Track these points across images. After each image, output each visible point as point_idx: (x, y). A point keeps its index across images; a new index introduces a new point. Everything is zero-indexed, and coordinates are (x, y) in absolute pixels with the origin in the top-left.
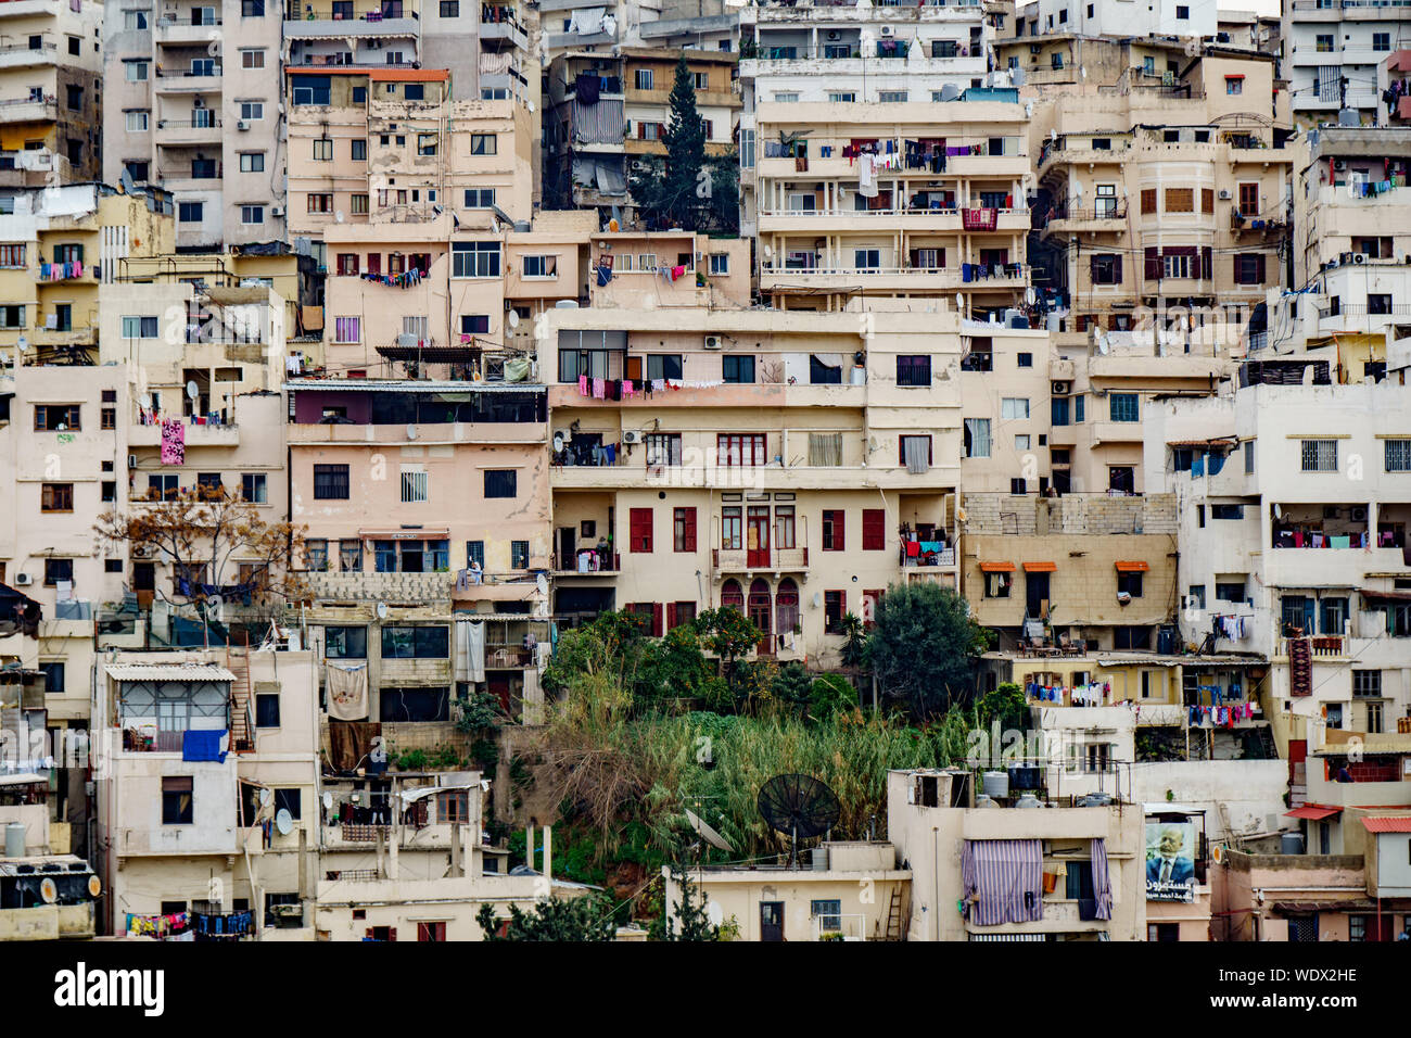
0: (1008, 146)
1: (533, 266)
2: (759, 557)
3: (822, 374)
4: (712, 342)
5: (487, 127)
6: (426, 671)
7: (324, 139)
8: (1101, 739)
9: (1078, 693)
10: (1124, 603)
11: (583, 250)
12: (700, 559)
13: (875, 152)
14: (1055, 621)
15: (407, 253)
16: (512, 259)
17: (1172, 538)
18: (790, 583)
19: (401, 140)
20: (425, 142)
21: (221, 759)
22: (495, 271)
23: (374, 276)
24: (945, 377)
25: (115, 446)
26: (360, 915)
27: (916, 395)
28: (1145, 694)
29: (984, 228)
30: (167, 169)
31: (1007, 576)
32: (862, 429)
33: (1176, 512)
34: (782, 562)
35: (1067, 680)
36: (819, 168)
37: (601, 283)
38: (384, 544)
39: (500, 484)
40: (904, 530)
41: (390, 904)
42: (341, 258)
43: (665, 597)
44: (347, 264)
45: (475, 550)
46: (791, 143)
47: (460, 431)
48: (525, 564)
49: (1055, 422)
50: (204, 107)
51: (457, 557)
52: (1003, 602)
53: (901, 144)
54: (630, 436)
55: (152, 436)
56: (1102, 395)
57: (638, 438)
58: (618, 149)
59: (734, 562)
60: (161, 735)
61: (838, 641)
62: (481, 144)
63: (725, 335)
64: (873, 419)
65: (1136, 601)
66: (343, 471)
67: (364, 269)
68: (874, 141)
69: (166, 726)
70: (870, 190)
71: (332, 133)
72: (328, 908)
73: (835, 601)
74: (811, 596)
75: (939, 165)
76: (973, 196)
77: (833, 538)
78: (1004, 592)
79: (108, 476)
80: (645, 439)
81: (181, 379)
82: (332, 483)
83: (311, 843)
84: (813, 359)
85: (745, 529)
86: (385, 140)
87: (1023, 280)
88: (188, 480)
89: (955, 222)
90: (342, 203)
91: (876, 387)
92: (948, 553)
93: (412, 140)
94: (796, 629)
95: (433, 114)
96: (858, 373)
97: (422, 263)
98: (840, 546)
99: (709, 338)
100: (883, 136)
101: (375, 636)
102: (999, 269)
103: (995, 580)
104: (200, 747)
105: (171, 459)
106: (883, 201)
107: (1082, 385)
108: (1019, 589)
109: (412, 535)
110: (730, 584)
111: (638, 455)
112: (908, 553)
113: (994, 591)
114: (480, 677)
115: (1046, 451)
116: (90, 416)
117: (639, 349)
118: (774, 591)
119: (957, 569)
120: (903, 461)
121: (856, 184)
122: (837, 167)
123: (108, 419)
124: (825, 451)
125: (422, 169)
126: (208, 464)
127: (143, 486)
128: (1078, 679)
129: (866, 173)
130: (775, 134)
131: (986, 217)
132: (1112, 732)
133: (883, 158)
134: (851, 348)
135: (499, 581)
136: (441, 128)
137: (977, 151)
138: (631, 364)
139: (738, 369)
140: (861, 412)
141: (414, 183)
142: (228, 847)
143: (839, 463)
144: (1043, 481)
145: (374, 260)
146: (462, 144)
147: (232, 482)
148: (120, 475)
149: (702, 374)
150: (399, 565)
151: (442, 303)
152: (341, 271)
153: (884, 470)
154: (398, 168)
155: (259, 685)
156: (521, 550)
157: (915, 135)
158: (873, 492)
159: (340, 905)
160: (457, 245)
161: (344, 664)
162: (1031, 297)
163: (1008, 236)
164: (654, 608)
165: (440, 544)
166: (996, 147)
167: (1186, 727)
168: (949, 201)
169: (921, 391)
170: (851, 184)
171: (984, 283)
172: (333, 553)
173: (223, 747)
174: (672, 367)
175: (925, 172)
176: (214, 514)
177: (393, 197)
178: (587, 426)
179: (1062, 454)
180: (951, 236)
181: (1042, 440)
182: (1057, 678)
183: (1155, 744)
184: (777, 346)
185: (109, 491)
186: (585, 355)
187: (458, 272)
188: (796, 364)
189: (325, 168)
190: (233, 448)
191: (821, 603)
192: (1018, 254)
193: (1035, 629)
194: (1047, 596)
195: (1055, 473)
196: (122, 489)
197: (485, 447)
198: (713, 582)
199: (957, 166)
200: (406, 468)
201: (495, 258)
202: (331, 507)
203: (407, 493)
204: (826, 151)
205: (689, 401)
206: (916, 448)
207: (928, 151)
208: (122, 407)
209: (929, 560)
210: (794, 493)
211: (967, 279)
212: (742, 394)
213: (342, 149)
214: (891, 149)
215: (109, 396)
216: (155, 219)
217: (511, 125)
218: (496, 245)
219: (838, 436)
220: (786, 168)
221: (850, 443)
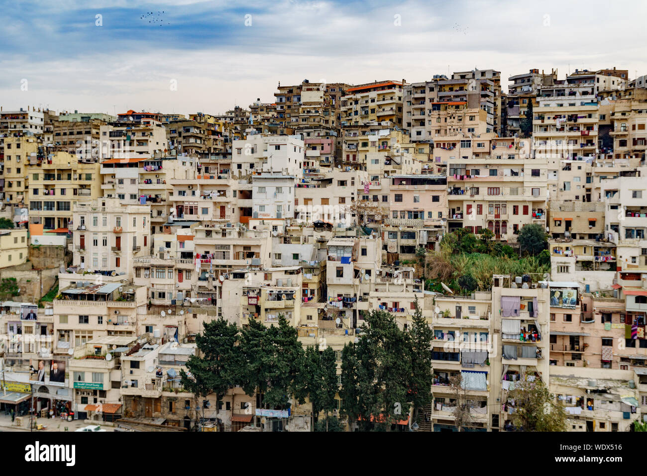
0: (593, 116)
1: (479, 145)
2: (497, 216)
3: (514, 174)
4: (486, 166)
5: (473, 114)
6: (409, 242)
7: (439, 118)
8: (566, 265)
9: (566, 252)
10: (590, 228)
11: (490, 141)
12: (483, 216)
13: (560, 118)
14: (573, 232)
15: (451, 143)
16: (474, 144)
17: (604, 213)
18: (505, 223)
19: (454, 118)
20: (459, 118)
21: (349, 263)
22: (470, 147)
23: (444, 148)
24: (544, 174)
25: (354, 189)
26: (379, 299)
27: (536, 179)
28: (585, 252)
29: (586, 135)
30: (415, 124)
31: (560, 221)
32: (523, 186)
33: (604, 207)
34: (503, 217)
35: (564, 249)
36: (547, 122)
37: (493, 149)
38: (410, 212)
39: (436, 199)
40: (534, 210)
41: (386, 297)
42: (437, 144)
43: (474, 225)
44: (438, 145)
45: (430, 214)
46: (541, 116)
47: (427, 187)
48: (441, 217)
49: (587, 182)
50: (422, 111)
51: (426, 215)
52: (559, 227)
53: (567, 116)
54: (467, 188)
55: (362, 187)
56: (597, 176)
57: (468, 189)
58: (518, 117)
59: (492, 217)
60: (338, 257)
61: (516, 236)
62: (472, 118)
63: (490, 165)
64: (525, 184)
65: (593, 228)
66: (401, 195)
67: (442, 147)
68: (560, 116)
69: (339, 255)
70: (559, 127)
71: (441, 116)
72: (372, 298)
73: (516, 227)
74: (510, 226)
75: (575, 121)
76: (584, 128)
77: (516, 211)
78: (560, 225)
79: (353, 196)
80: (470, 189)
81: (383, 173)
82: (399, 198)
83: (372, 282)
84: (512, 171)
85: (494, 209)
86: (451, 118)
87: (596, 147)
88: (371, 197)
89: (579, 134)
90: (442, 132)
91: (526, 177)
92: (543, 216)
93: (456, 118)
94: (506, 233)
95: (461, 112)
96: (522, 173)
97: (454, 145)
98: (517, 214)
99: (486, 165)
100: (563, 114)
101: (399, 234)
102: (589, 144)
103: (558, 223)
104: (345, 260)
105: (366, 192)
106: (562, 129)
107: (593, 174)
108: (564, 225)
109: (416, 210)
110: (490, 222)
111: (469, 193)
112: (534, 216)
113: (557, 225)
114: (426, 243)
115: (584, 189)
116: (349, 183)
117: (469, 168)
118: (501, 224)
119: (546, 220)
120: (532, 194)
121: (555, 126)
122: (551, 122)
123: (353, 183)
124: (514, 192)
125: (458, 124)
126: (375, 193)
127: (361, 198)
128: (567, 249)
129: (558, 122)
130: (537, 114)
131: (586, 133)
132: (569, 263)
133: (562, 119)
134: (521, 168)
135: (435, 220)
136: (463, 115)
137: (585, 117)
138: (467, 171)
139: (493, 173)
140: (523, 182)
141: (457, 127)
142: (351, 283)
143: (517, 194)
144: (584, 197)
145: (444, 144)
146: (468, 118)
147: (380, 198)
148: (355, 196)
149: (484, 174)
150: (413, 217)
151: (458, 153)
152: (437, 147)
153: (528, 196)
154: (453, 124)
155: (362, 246)
156: (440, 214)
157: (570, 114)
158: (525, 201)
159: (374, 297)
160: (462, 141)
161: (392, 240)
162: (597, 151)
163: (592, 137)
164: (472, 228)
165: (422, 212)
166: (590, 116)
167: (594, 261)
168: (578, 129)
169: (537, 177)
170: (554, 126)
171: (586, 148)
172: (399, 214)
173: (350, 261)
174: (477, 172)
175: (572, 122)
176: (375, 204)
177: (452, 130)
178: (457, 186)
179: (589, 190)
180: (578, 137)
181: (584, 187)
182: (562, 248)
183: (586, 265)
184: (503, 167)
185: (353, 198)
186: (455, 170)
187: (462, 147)
188: (507, 171)
189: (439, 124)
190: (380, 190)
191: (512, 227)
192: (596, 141)
193: (567, 234)
194: (570, 226)
195: (587, 195)
196: (356, 199)
197: (432, 191)
198: (486, 222)
199: (580, 121)
200: (415, 195)
201: (470, 144)
202: (398, 204)
203: (415, 200)
204: (549, 118)
205: (480, 180)
206: (536, 191)
207: (573, 117)
208: (356, 181)
209: (538, 217)
210: (506, 201)
211: (582, 147)
212: (494, 178)
213: (443, 120)
214: (564, 117)
215: (353, 178)
216: (404, 136)
217: (478, 114)
218: (470, 141)
219: (517, 188)
220: (539, 122)
221: (520, 190)
